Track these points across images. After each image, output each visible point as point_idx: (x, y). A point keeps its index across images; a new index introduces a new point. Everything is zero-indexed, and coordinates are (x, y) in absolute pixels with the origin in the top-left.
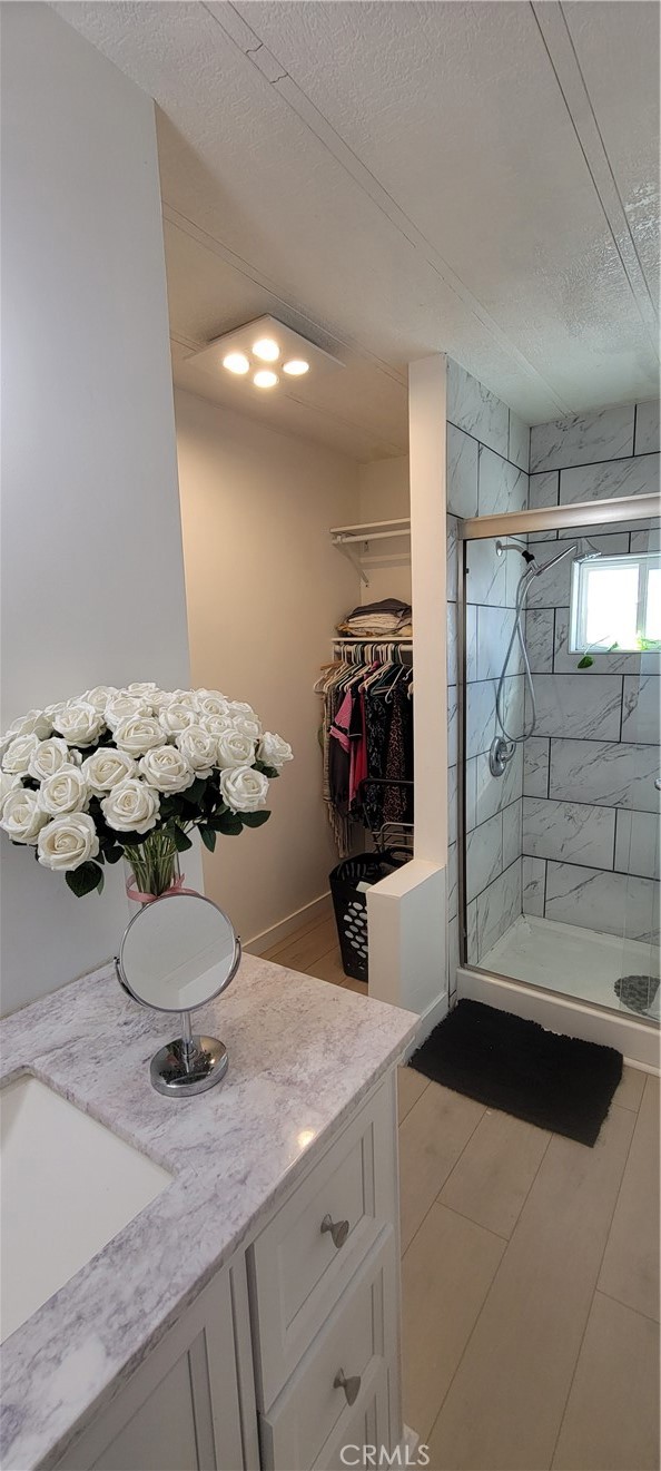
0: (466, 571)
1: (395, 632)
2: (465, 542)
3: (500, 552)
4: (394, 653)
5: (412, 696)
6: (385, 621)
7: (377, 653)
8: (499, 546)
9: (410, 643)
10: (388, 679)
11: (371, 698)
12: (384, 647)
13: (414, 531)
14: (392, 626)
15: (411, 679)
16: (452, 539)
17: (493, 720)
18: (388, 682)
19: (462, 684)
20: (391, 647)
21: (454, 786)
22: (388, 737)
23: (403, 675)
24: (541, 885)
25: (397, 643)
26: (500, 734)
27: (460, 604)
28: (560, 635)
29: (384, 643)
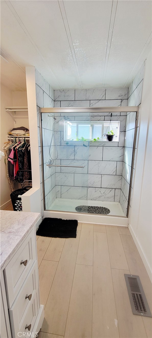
0: (41, 120)
1: (24, 135)
2: (41, 113)
3: (49, 117)
4: (24, 140)
5: (30, 150)
6: (22, 132)
7: (20, 140)
8: (48, 116)
9: (29, 137)
10: (23, 146)
11: (19, 151)
12: (21, 138)
13: (29, 110)
14: (24, 133)
15: (29, 146)
16: (38, 112)
17: (49, 155)
18: (23, 147)
19: (42, 146)
20: (23, 138)
21: (41, 170)
22: (24, 160)
23: (27, 145)
24: (60, 191)
25: (25, 138)
26: (50, 159)
27: (41, 128)
28: (62, 137)
29: (22, 137)
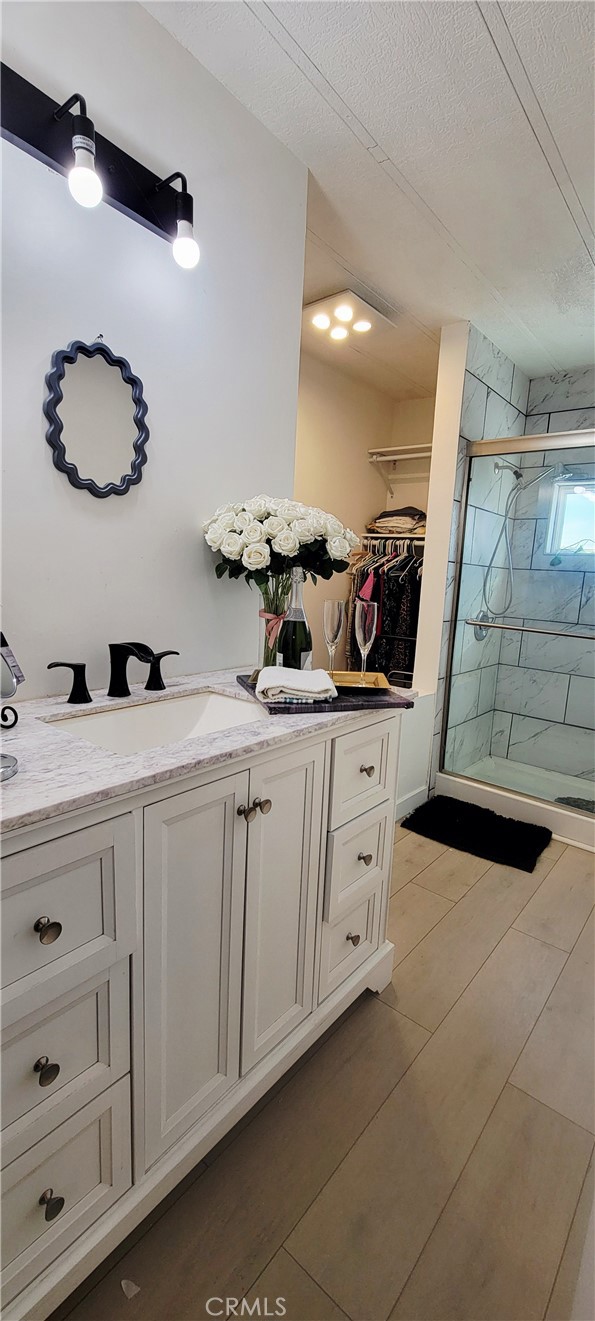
0: (469, 480)
1: (411, 531)
2: (471, 458)
3: (497, 471)
4: (409, 547)
5: (420, 577)
6: (406, 523)
7: (396, 546)
8: (497, 466)
9: (423, 539)
10: (402, 567)
11: (389, 579)
12: (401, 542)
13: (434, 454)
14: (410, 526)
15: (421, 564)
16: (461, 455)
17: (480, 597)
18: (402, 568)
19: (459, 563)
20: (407, 542)
21: (446, 637)
22: (399, 608)
23: (415, 562)
24: (507, 732)
25: (412, 539)
26: (485, 609)
27: (463, 503)
28: (539, 540)
29: (405, 538)
